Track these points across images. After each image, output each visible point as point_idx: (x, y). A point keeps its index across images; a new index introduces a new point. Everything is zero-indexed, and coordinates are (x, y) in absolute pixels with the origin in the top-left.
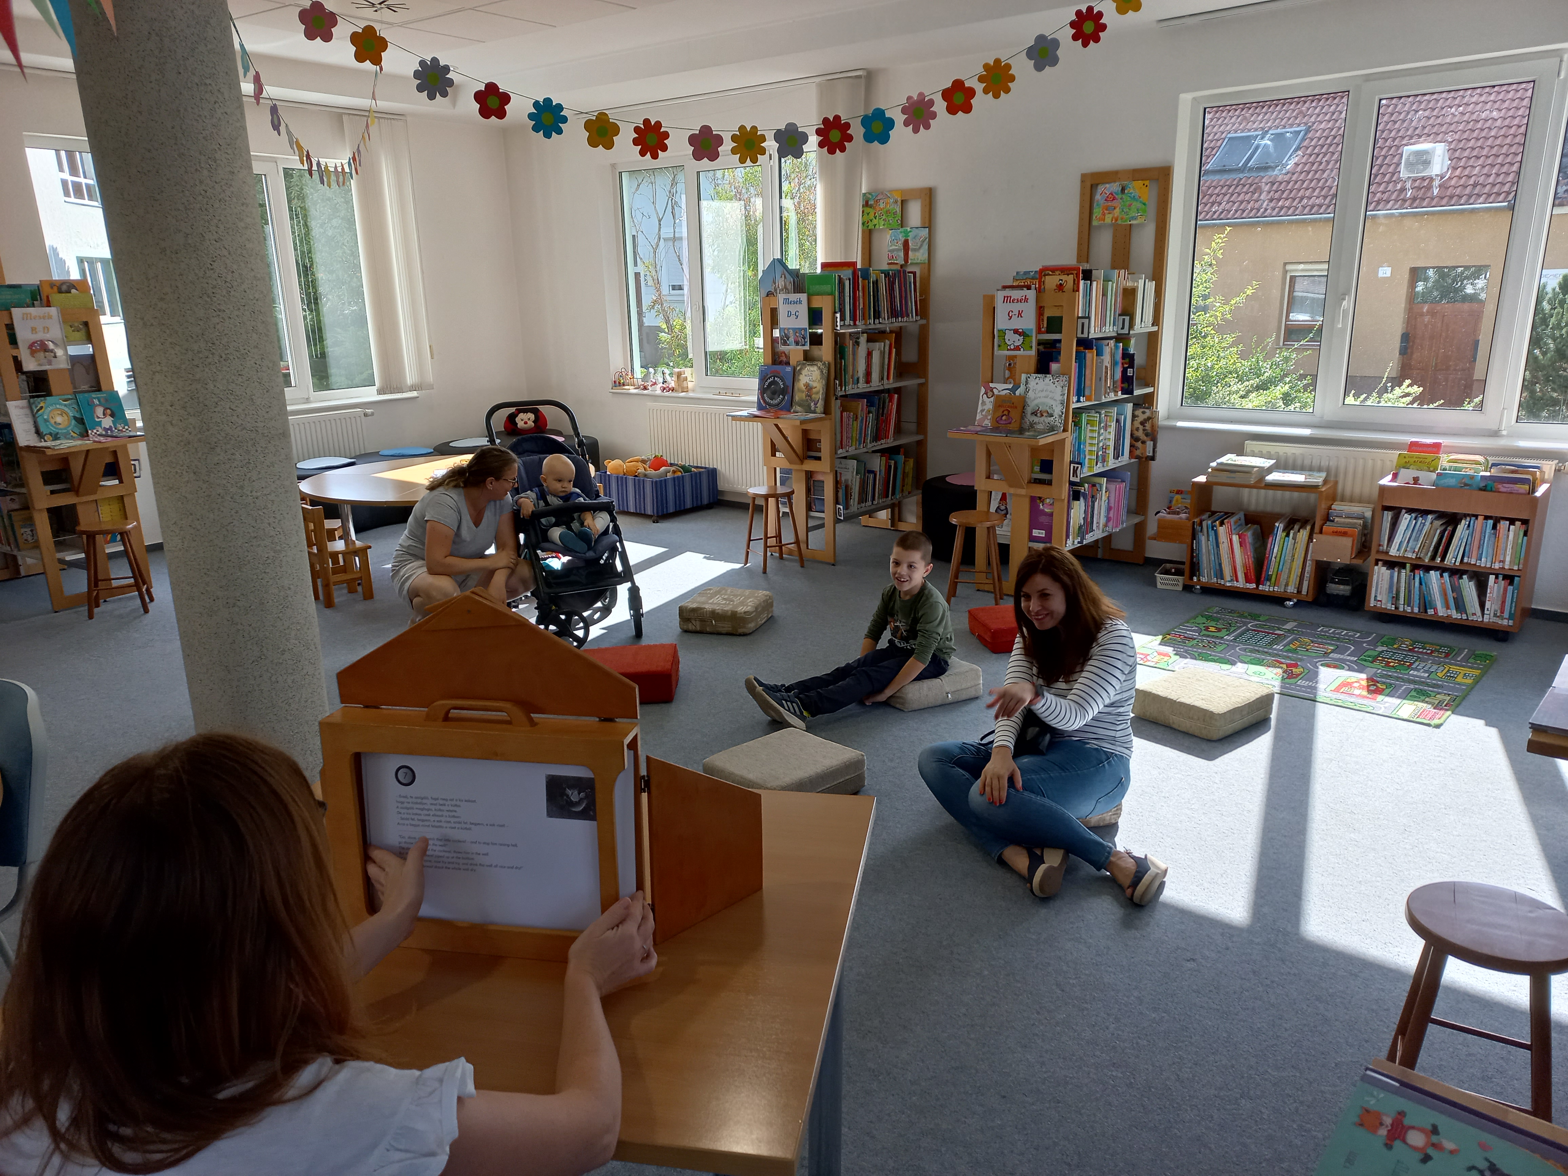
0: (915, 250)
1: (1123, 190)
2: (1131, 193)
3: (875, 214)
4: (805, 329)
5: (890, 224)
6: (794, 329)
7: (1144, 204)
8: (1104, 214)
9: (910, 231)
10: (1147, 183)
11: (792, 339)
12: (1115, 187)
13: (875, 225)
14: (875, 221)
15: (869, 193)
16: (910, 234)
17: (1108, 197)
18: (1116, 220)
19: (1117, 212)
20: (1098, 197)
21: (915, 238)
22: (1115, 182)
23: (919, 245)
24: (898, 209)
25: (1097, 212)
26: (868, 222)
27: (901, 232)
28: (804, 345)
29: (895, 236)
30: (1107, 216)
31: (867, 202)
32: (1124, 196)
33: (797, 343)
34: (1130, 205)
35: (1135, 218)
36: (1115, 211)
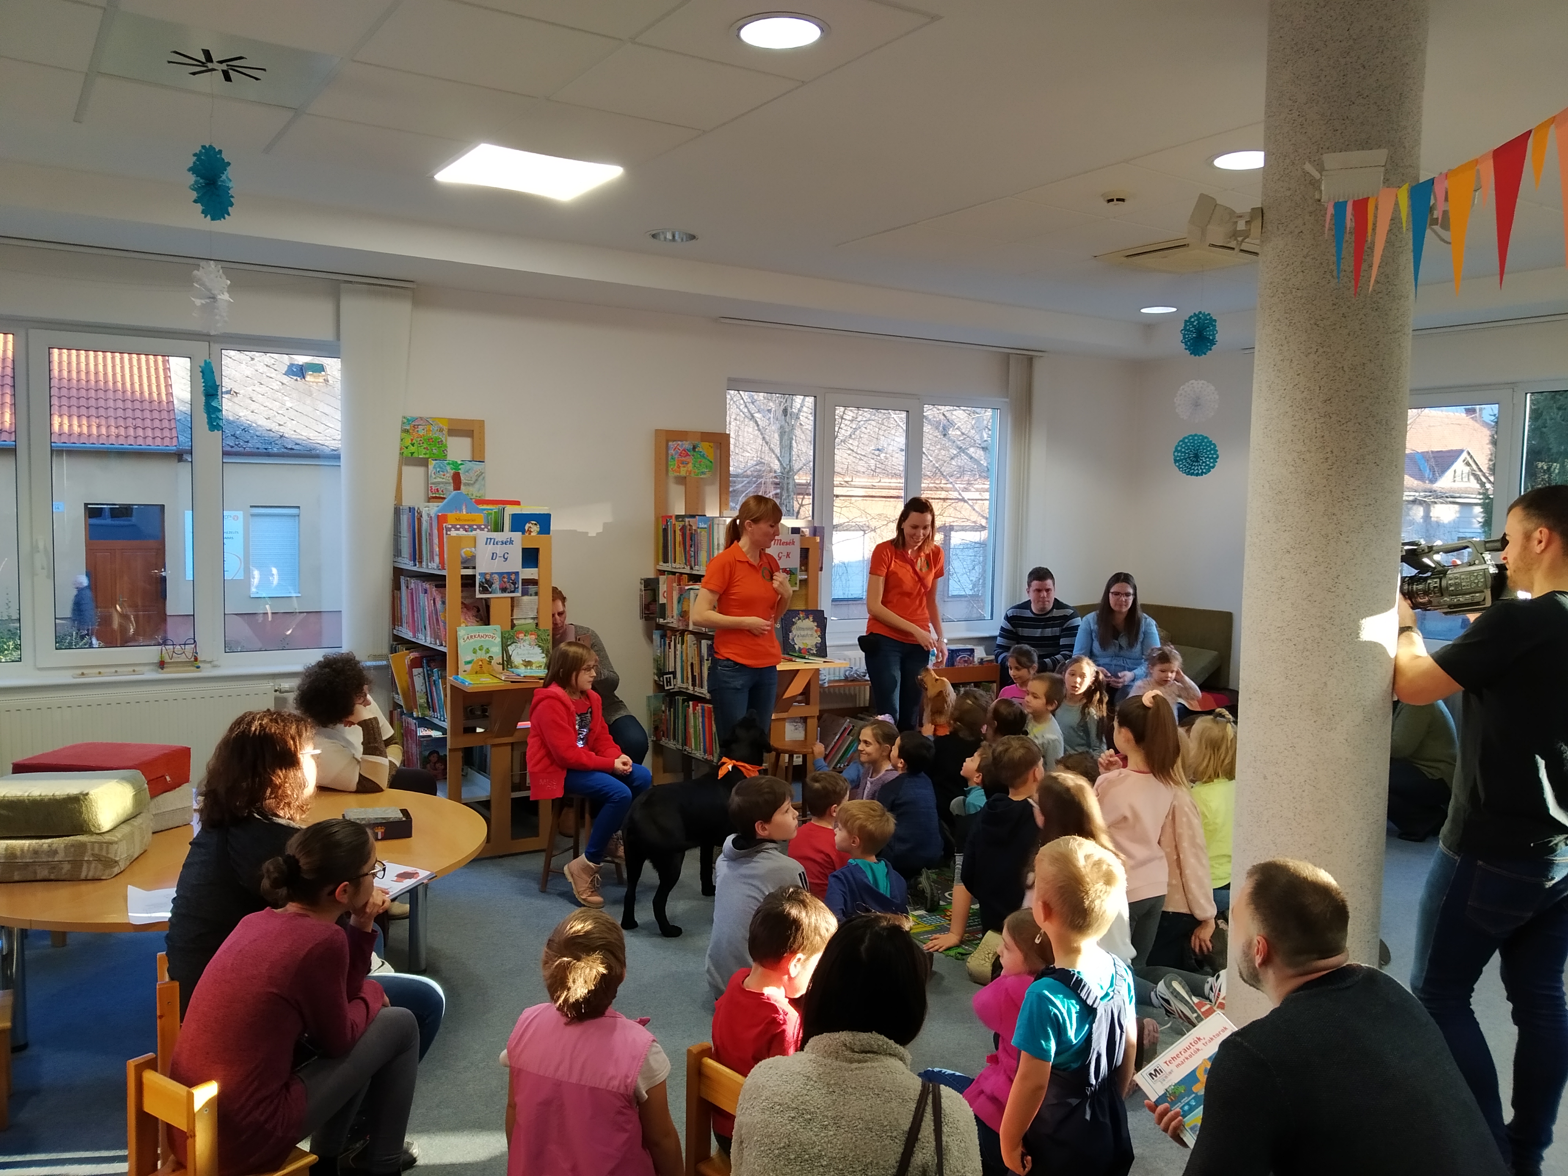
0: (468, 485)
1: (694, 448)
2: (701, 452)
3: (412, 440)
4: (517, 573)
5: (434, 454)
6: (501, 574)
7: (711, 462)
8: (679, 467)
9: (462, 464)
10: (712, 444)
11: (496, 585)
12: (687, 445)
13: (413, 453)
14: (412, 449)
15: (406, 417)
16: (460, 467)
17: (681, 453)
18: (690, 473)
19: (690, 466)
20: (671, 451)
21: (467, 472)
22: (686, 441)
23: (474, 479)
24: (444, 438)
25: (673, 464)
27: (449, 464)
28: (513, 592)
29: (440, 468)
30: (682, 469)
31: (405, 427)
32: (695, 454)
33: (504, 590)
34: (701, 462)
35: (703, 473)
36: (689, 465)
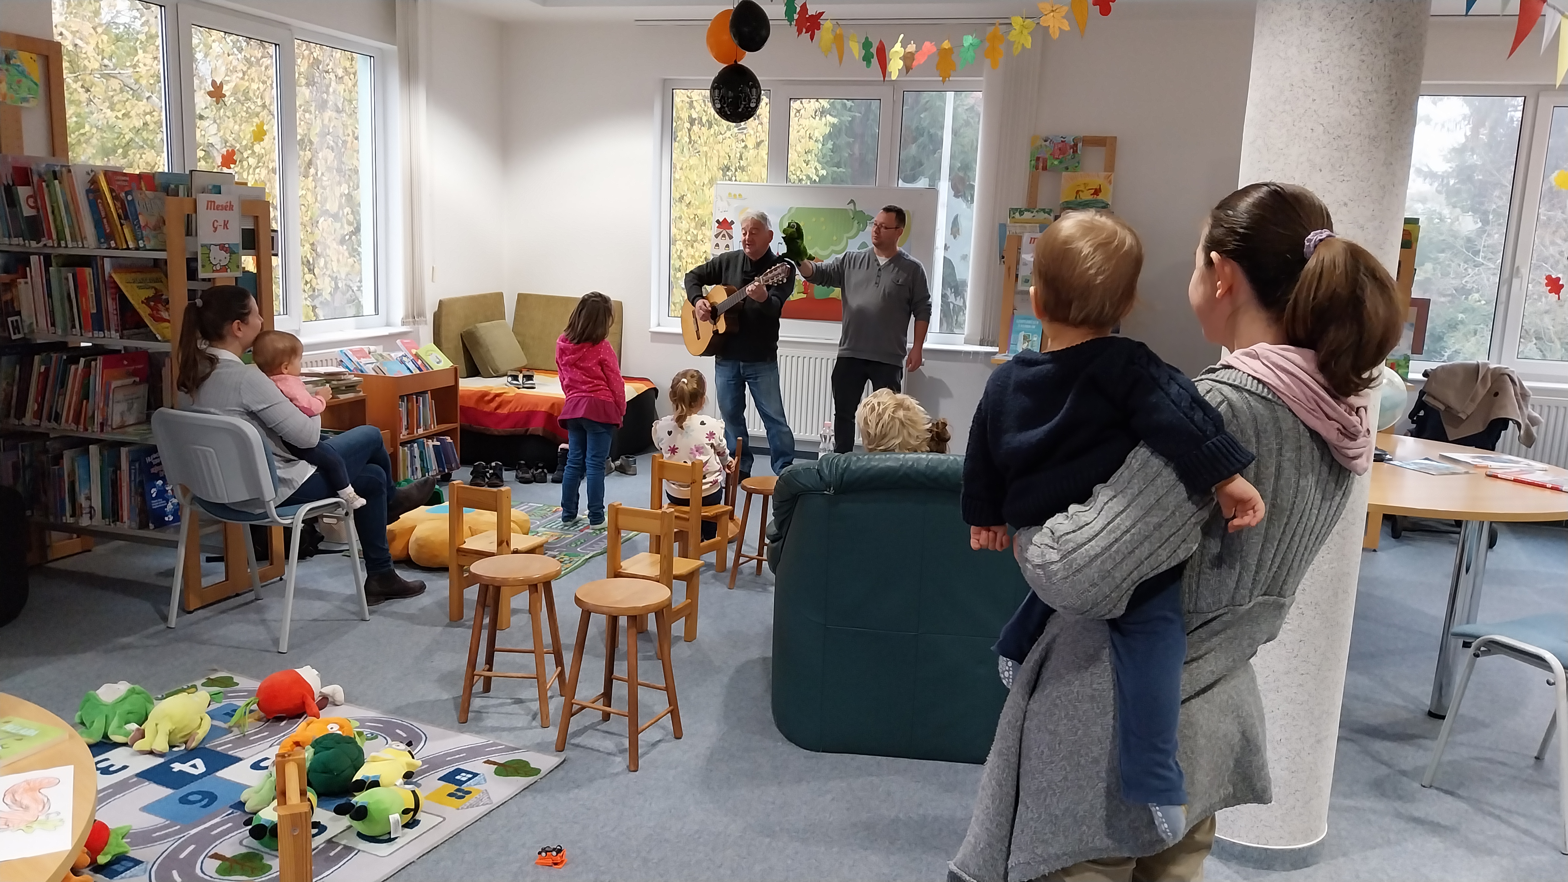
1: (8, 59)
2: (19, 66)
7: (36, 84)
10: (33, 55)
32: (10, 68)
34: (19, 82)
35: (22, 99)
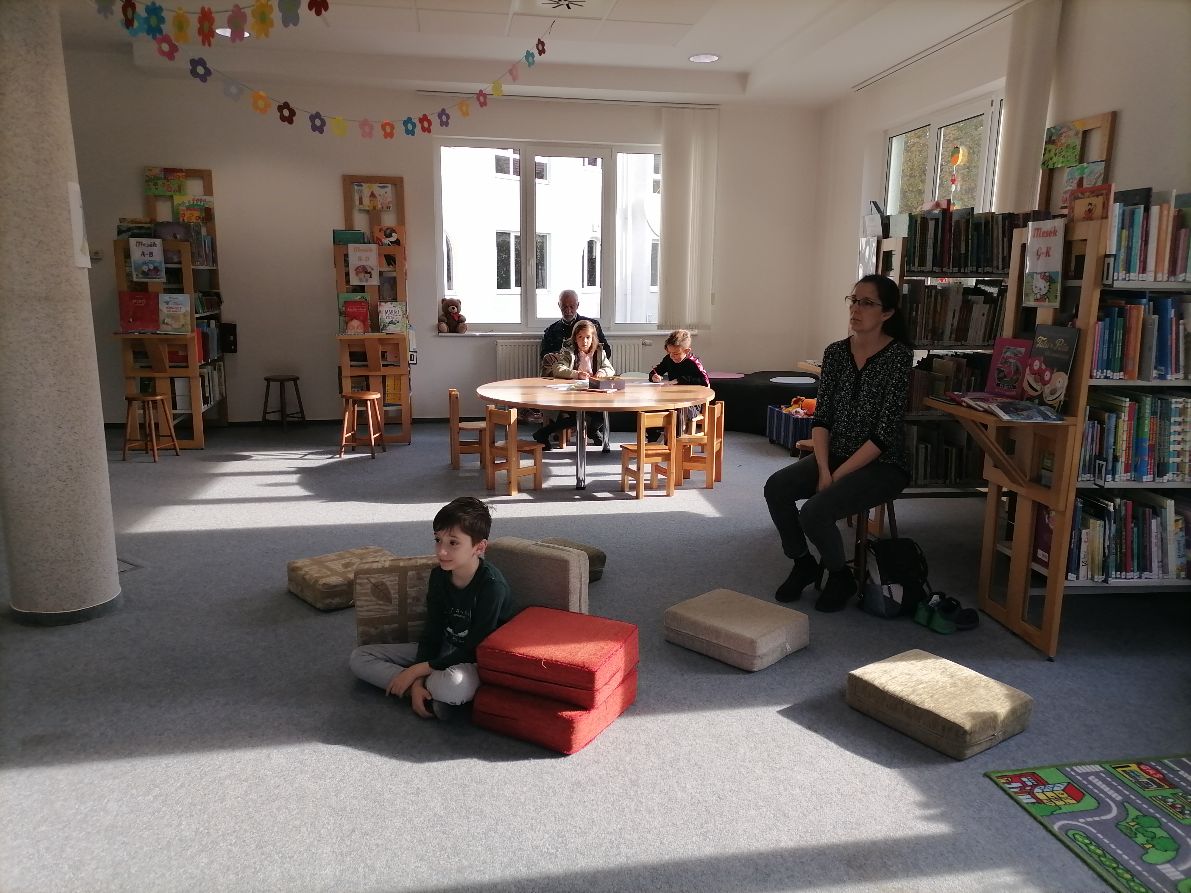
3: (1056, 150)
5: (1068, 161)
9: (1087, 167)
13: (1054, 164)
14: (1055, 159)
15: (1054, 128)
16: (1086, 170)
21: (1090, 175)
24: (1078, 142)
26: (1048, 161)
27: (1078, 169)
29: (1072, 175)
31: (1050, 137)
